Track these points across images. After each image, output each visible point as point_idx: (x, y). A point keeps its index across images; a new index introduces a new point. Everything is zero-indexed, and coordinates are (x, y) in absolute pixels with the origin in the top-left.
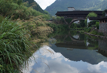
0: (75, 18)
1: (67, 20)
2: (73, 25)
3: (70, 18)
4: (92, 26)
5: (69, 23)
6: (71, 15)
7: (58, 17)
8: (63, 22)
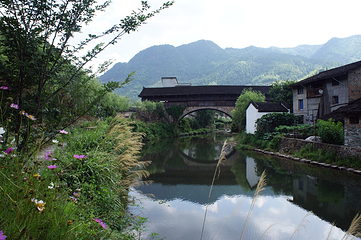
0: (193, 106)
1: (170, 112)
2: (184, 122)
3: (178, 104)
4: (277, 129)
5: (176, 117)
6: (182, 96)
7: (150, 102)
8: (161, 115)
